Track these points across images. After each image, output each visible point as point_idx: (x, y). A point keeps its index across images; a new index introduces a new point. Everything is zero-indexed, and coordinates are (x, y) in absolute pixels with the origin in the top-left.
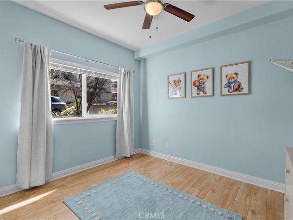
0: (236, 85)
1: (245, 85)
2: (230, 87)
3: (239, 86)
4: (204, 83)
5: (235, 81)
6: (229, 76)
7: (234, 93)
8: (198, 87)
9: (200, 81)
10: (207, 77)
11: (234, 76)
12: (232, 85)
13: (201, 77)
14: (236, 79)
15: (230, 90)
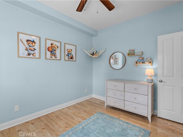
0: (71, 56)
1: (74, 57)
2: (68, 56)
3: (72, 57)
4: (55, 50)
5: (71, 53)
6: (68, 50)
7: (70, 60)
8: (51, 52)
9: (53, 48)
10: (58, 47)
11: (70, 50)
12: (70, 55)
13: (54, 45)
14: (71, 52)
15: (69, 58)
